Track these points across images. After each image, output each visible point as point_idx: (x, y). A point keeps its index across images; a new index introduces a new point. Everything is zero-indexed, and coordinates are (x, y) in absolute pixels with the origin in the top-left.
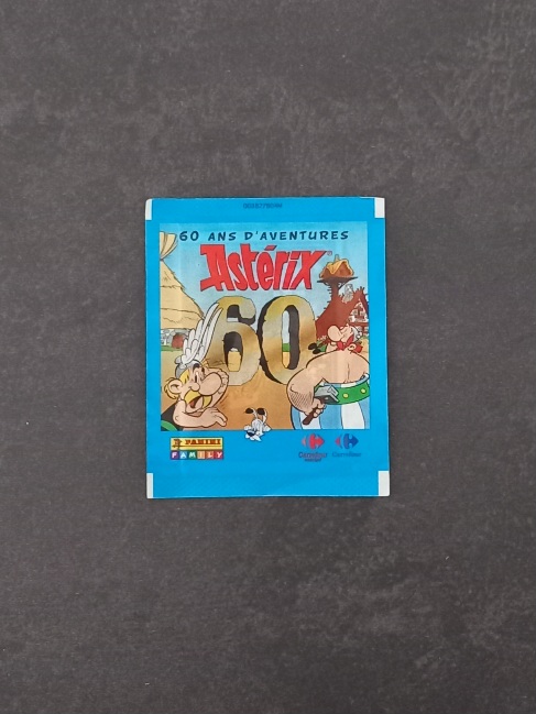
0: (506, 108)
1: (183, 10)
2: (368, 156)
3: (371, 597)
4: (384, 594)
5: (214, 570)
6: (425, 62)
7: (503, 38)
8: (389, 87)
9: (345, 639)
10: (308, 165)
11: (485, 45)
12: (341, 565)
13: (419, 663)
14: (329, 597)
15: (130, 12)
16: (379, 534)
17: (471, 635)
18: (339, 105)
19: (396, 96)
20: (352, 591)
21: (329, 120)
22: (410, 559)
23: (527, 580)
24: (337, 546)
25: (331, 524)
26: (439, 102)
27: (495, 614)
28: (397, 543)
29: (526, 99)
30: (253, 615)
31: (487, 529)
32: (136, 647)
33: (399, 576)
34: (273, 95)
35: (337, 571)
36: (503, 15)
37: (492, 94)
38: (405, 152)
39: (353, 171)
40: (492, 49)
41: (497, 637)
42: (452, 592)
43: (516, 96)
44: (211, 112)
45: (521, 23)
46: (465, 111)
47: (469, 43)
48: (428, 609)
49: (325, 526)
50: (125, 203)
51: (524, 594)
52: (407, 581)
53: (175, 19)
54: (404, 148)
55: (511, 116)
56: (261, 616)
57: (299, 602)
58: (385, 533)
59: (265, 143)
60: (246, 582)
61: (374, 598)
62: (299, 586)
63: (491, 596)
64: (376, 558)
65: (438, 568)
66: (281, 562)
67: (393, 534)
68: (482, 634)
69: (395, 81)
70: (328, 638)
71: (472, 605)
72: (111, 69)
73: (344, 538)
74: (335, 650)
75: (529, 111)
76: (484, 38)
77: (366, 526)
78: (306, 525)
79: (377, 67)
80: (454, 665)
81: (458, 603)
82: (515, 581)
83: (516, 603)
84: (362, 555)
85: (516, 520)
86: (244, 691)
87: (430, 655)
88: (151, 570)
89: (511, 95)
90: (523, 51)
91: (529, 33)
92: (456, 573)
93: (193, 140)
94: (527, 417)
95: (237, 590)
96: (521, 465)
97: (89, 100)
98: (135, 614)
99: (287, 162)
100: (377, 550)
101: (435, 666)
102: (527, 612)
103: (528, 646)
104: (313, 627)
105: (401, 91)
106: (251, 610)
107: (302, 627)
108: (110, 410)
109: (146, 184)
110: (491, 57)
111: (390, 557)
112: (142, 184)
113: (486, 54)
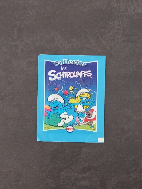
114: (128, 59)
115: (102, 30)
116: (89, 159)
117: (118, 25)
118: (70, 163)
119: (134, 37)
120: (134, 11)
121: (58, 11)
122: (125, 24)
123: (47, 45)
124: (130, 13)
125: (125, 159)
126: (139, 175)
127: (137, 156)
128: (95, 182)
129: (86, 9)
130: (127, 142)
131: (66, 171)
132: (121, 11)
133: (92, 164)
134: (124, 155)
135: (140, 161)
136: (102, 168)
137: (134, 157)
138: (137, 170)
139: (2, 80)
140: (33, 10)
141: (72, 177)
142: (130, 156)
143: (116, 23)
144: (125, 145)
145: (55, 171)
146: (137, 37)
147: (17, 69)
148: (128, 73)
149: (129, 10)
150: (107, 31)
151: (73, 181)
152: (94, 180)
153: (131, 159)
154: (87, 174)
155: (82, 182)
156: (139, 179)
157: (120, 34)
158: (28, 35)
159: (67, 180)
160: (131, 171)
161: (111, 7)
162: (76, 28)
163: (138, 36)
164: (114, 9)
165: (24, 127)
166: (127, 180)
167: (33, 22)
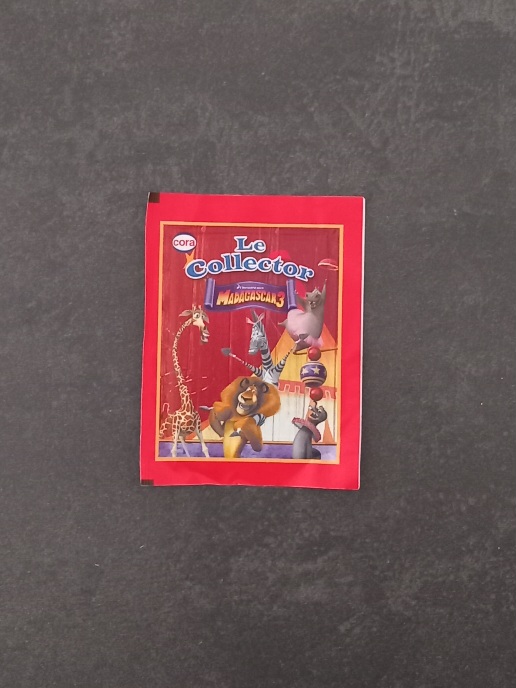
0: (413, 118)
1: (115, 34)
2: (287, 166)
3: (298, 569)
4: (310, 566)
5: (154, 548)
6: (338, 77)
7: (409, 54)
8: (305, 101)
9: (275, 608)
10: (233, 174)
11: (393, 60)
12: (269, 540)
13: (342, 629)
14: (259, 570)
15: (66, 36)
16: (304, 511)
17: (390, 602)
18: (260, 118)
19: (313, 109)
20: (281, 564)
21: (251, 133)
22: (332, 533)
23: (439, 550)
24: (266, 523)
25: (260, 503)
26: (352, 114)
27: (411, 581)
28: (320, 519)
29: (431, 109)
30: (190, 588)
31: (402, 503)
32: (84, 620)
33: (322, 549)
34: (199, 111)
35: (267, 545)
36: (408, 33)
37: (399, 105)
38: (322, 161)
39: (274, 179)
40: (398, 63)
41: (413, 603)
42: (371, 563)
43: (422, 106)
44: (143, 126)
45: (425, 39)
46: (375, 121)
47: (378, 58)
48: (350, 578)
49: (254, 505)
50: (65, 213)
51: (437, 562)
52: (331, 554)
53: (107, 41)
54: (320, 157)
55: (418, 125)
56: (198, 588)
57: (232, 575)
58: (309, 510)
59: (193, 155)
60: (183, 558)
61: (300, 570)
62: (232, 560)
63: (407, 565)
64: (301, 533)
65: (359, 541)
66: (215, 538)
67: (317, 510)
68: (400, 600)
69: (311, 95)
70: (259, 607)
71: (390, 574)
72: (48, 90)
73: (272, 516)
74: (265, 619)
75: (433, 121)
76: (391, 54)
77: (292, 504)
78: (237, 505)
79: (293, 83)
80: (375, 629)
81: (377, 573)
82: (429, 550)
83: (431, 571)
84: (289, 530)
85: (429, 495)
86: (183, 658)
87: (352, 620)
88: (95, 549)
89: (417, 106)
90: (427, 65)
91: (433, 49)
92: (375, 545)
93: (126, 153)
94: (437, 401)
95: (175, 566)
96: (432, 446)
97: (29, 118)
98: (82, 589)
99: (213, 172)
100: (303, 526)
101: (357, 630)
102: (440, 579)
103: (442, 611)
104: (244, 597)
105: (316, 104)
106: (188, 583)
107: (236, 598)
108: (55, 404)
109: (84, 194)
110: (398, 71)
111: (314, 532)
112: (80, 194)
113: (394, 68)
114: (440, 174)
115: (353, 81)
116: (323, 511)
117: (407, 63)
118: (260, 528)
119: (460, 103)
120: (454, 15)
121: (206, 26)
122: (426, 61)
123: (173, 138)
124: (442, 23)
125: (444, 509)
126: (493, 559)
127: (484, 497)
128: (345, 588)
129: (295, 16)
130: (449, 452)
131: (247, 556)
132: (412, 17)
133: (333, 530)
134: (441, 496)
135: (493, 512)
136: (367, 540)
137: (471, 501)
138: (487, 545)
139: (27, 258)
140: (123, 24)
141: (269, 574)
142: (458, 496)
143: (396, 56)
144: (442, 461)
145: (212, 556)
146: (469, 101)
147: (77, 219)
148: (444, 220)
149: (438, 13)
150: (367, 86)
151: (273, 589)
152: (342, 580)
153: (464, 508)
154: (320, 560)
155: (302, 588)
156: (493, 573)
157: (411, 93)
158: (107, 106)
159: (254, 585)
160: (464, 549)
161: (379, 6)
162: (267, 78)
163: (472, 99)
164: (389, 10)
165: (105, 412)
166: (452, 577)
167: (124, 65)
